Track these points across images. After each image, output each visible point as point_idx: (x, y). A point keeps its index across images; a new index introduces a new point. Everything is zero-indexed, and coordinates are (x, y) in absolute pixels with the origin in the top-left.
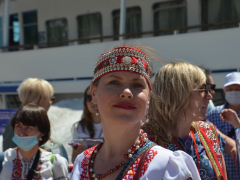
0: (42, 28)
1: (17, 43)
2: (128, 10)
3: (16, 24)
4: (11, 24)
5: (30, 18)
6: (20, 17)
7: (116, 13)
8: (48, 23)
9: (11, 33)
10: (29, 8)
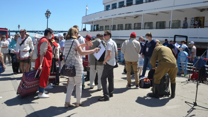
0: (99, 27)
1: (95, 30)
2: (113, 25)
3: (95, 26)
4: (94, 26)
5: (97, 26)
6: (96, 25)
7: (111, 26)
8: (100, 27)
9: (94, 28)
10: (97, 24)
